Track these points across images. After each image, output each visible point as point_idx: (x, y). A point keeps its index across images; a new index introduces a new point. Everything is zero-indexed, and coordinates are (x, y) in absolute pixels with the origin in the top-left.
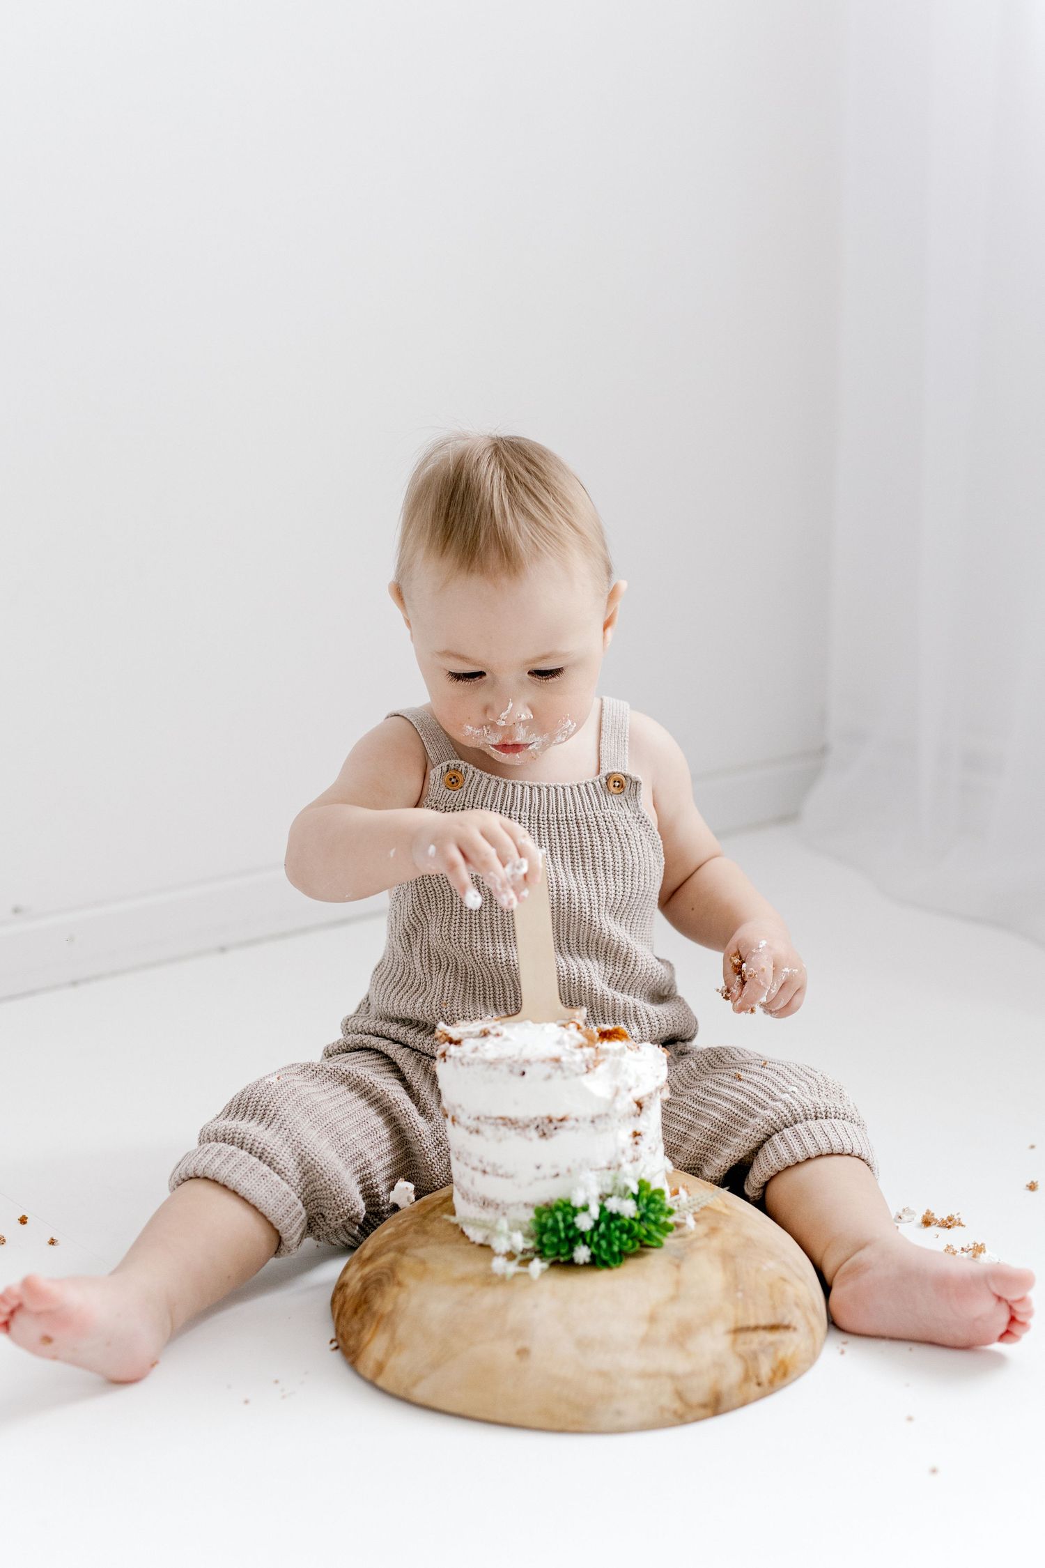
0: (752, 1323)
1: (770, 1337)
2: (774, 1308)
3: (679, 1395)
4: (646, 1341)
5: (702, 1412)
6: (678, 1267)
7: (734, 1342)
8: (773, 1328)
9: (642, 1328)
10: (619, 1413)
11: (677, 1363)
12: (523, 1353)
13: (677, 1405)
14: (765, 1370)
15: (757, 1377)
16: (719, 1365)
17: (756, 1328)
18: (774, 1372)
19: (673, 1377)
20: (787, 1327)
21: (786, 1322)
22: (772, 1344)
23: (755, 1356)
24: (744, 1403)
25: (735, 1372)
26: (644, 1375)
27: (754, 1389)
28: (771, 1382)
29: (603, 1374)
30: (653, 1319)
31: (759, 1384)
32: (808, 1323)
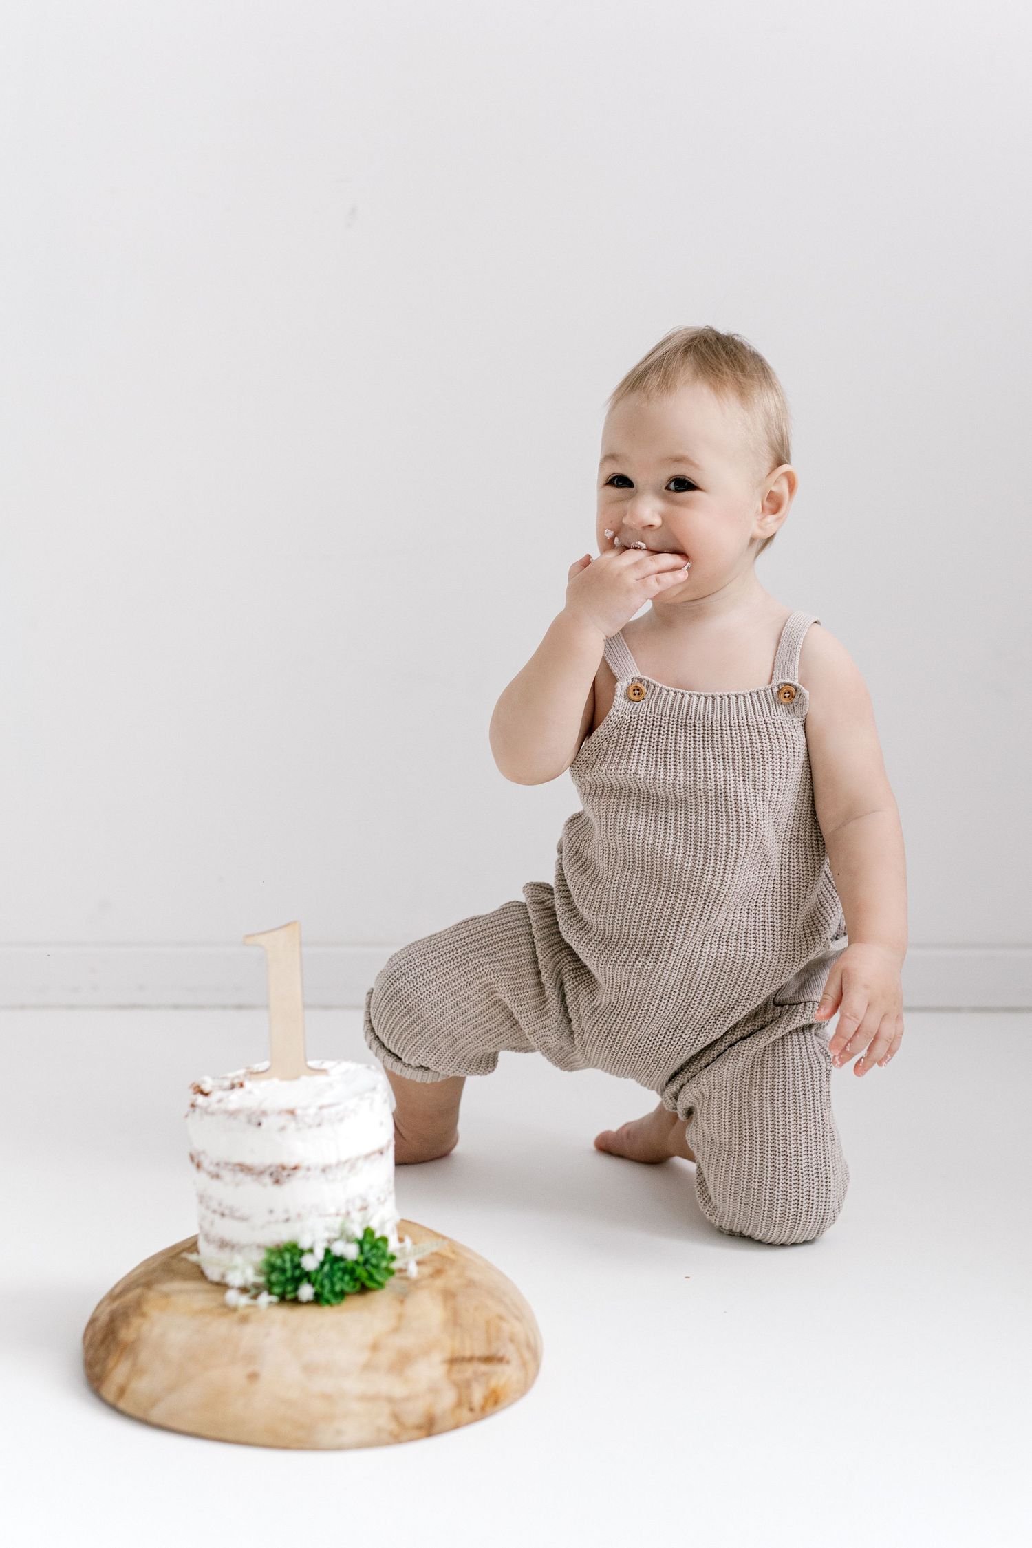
0: (468, 1354)
1: (483, 1368)
2: (489, 1342)
3: (396, 1417)
4: (368, 1367)
5: (416, 1433)
6: (402, 1302)
7: (449, 1372)
8: (488, 1360)
9: (364, 1356)
10: (339, 1432)
11: (395, 1387)
12: (253, 1377)
13: (393, 1426)
14: (478, 1395)
15: (470, 1403)
16: (434, 1390)
17: (471, 1359)
18: (486, 1399)
19: (390, 1400)
20: (501, 1360)
21: (500, 1354)
22: (484, 1374)
23: (468, 1384)
24: (457, 1426)
25: (448, 1398)
26: (364, 1398)
27: (465, 1414)
28: (483, 1408)
29: (327, 1397)
30: (375, 1347)
31: (471, 1410)
32: (521, 1357)
